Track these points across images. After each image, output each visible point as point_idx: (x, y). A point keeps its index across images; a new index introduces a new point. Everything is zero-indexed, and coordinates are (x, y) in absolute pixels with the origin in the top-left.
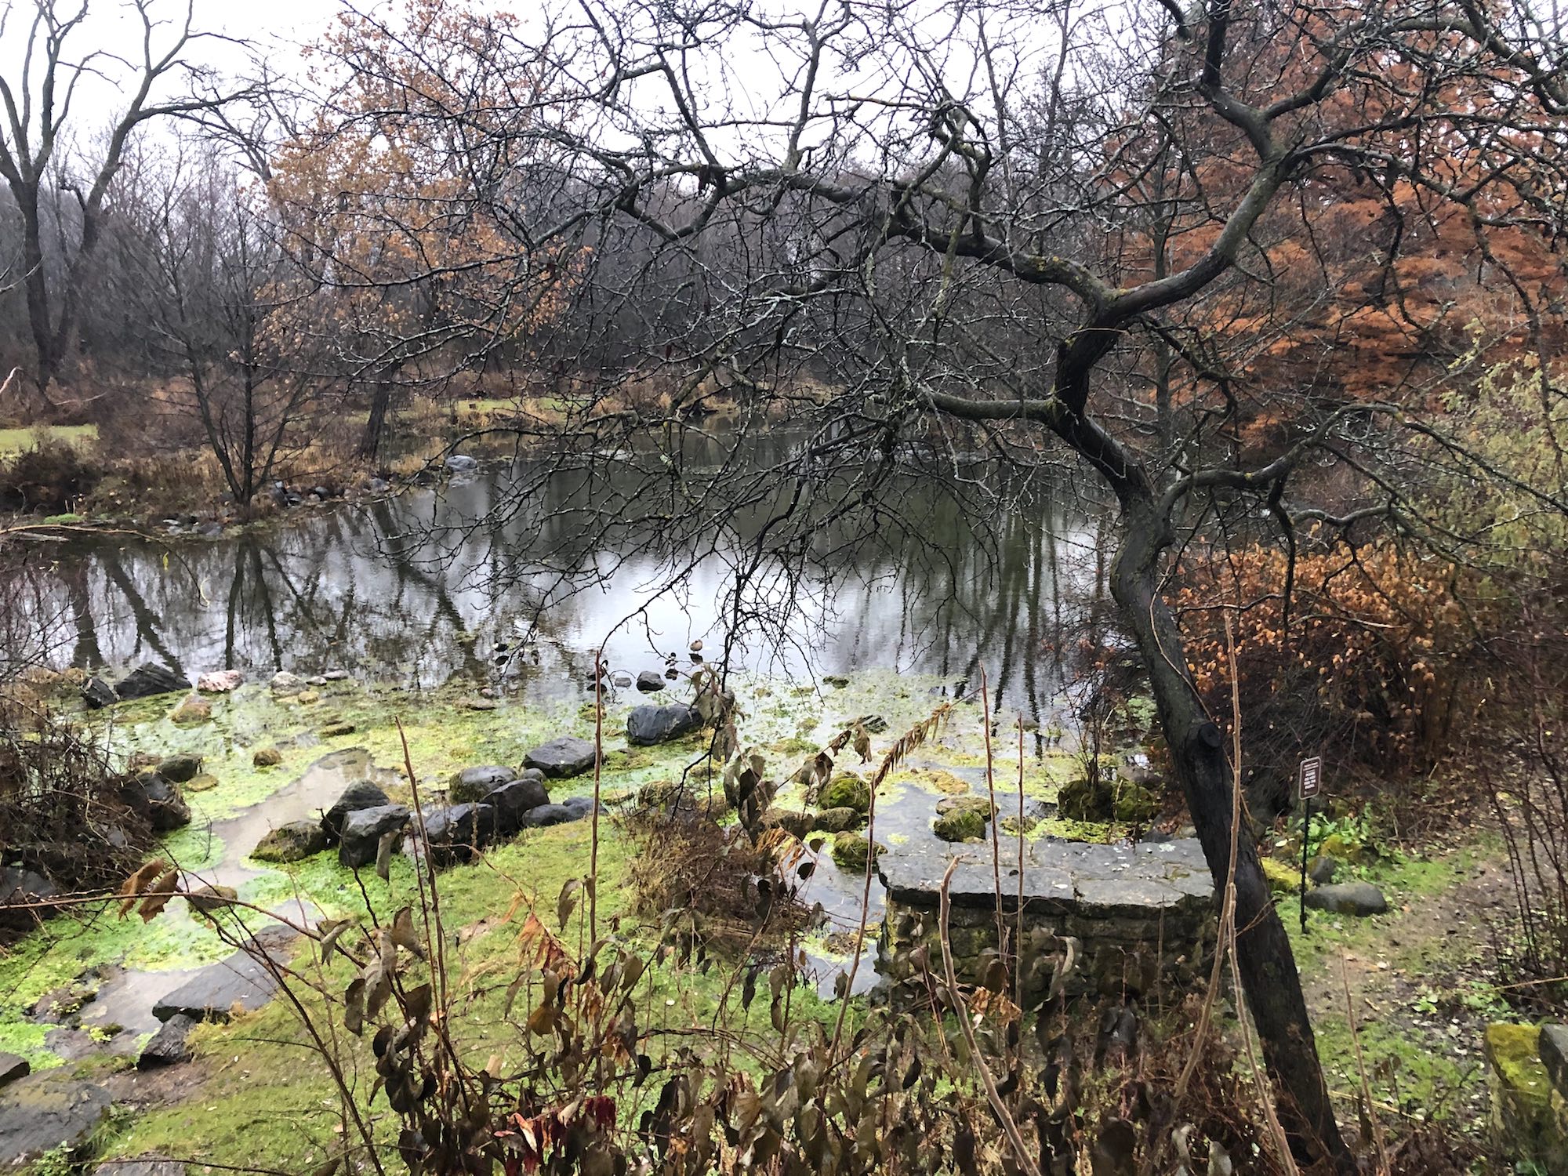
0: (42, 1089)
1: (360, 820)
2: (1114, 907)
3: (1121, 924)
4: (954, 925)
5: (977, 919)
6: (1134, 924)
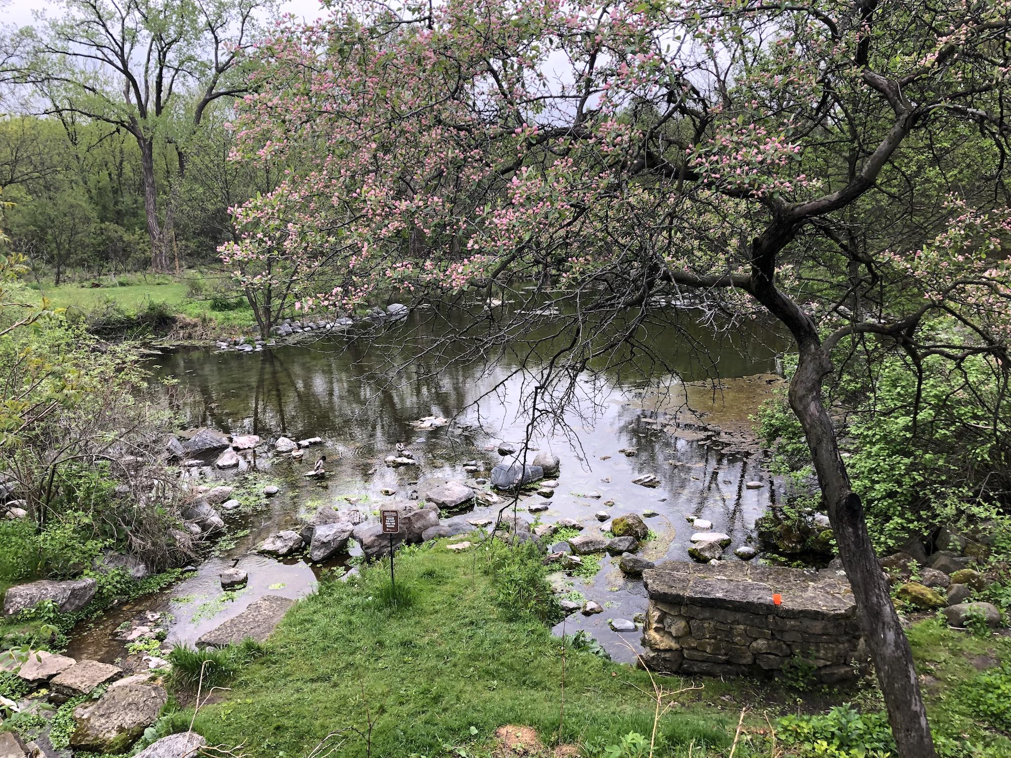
0: (128, 689)
1: (323, 533)
2: (802, 611)
3: (807, 622)
4: (693, 618)
5: (707, 615)
6: (815, 623)
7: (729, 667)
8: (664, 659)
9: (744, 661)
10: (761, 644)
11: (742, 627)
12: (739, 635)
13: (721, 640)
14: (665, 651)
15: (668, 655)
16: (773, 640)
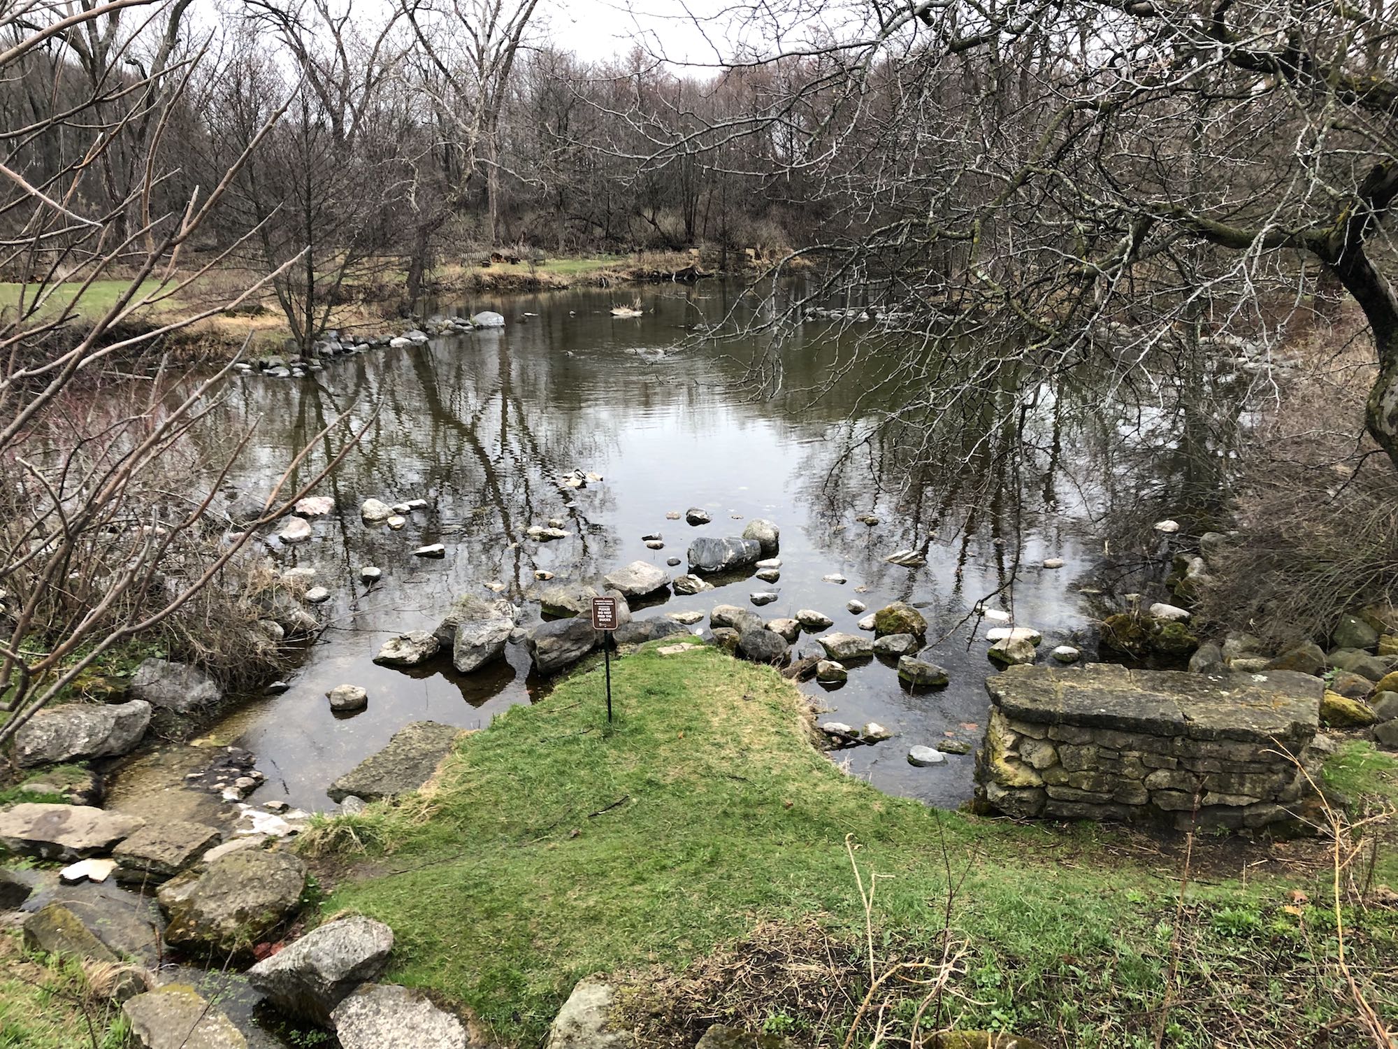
0: (244, 858)
2: (1224, 731)
3: (1229, 747)
4: (1065, 743)
5: (1087, 738)
6: (1241, 747)
7: (1113, 809)
8: (1020, 800)
9: (1137, 800)
10: (1161, 777)
11: (1137, 754)
12: (1132, 765)
13: (1104, 772)
14: (1022, 788)
15: (1025, 795)
16: (1178, 770)
